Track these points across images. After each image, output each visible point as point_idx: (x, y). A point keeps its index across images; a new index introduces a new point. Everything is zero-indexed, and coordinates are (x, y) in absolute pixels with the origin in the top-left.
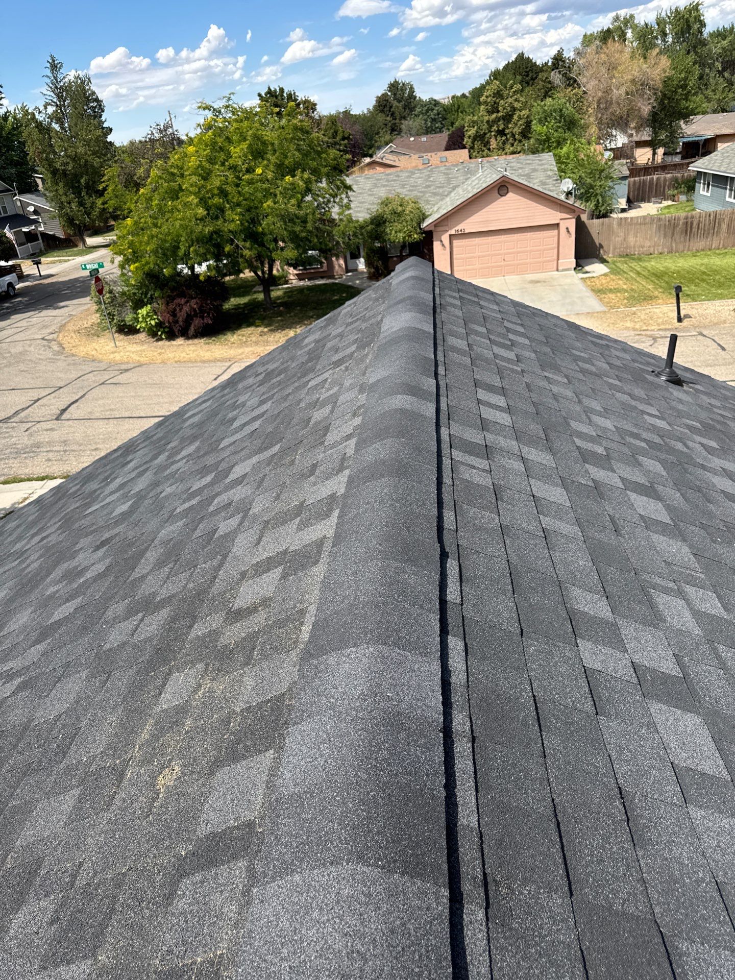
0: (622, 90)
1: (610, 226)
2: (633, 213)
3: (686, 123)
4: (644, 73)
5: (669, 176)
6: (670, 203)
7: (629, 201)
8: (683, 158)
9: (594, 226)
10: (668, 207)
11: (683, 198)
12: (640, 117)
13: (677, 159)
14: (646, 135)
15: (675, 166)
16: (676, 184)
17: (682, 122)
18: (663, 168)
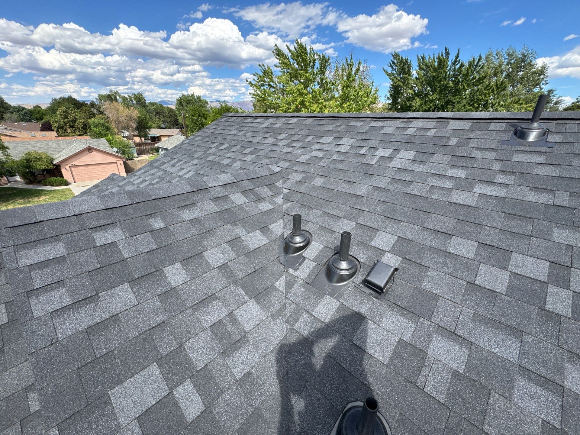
0: (123, 118)
1: (135, 163)
2: (140, 158)
3: (149, 131)
4: (130, 114)
5: (149, 147)
6: (151, 155)
7: (138, 154)
8: (151, 141)
9: (129, 162)
10: (152, 156)
11: (156, 154)
12: (132, 128)
13: (150, 141)
14: (136, 133)
15: (149, 144)
16: (152, 149)
17: (148, 131)
18: (146, 144)
